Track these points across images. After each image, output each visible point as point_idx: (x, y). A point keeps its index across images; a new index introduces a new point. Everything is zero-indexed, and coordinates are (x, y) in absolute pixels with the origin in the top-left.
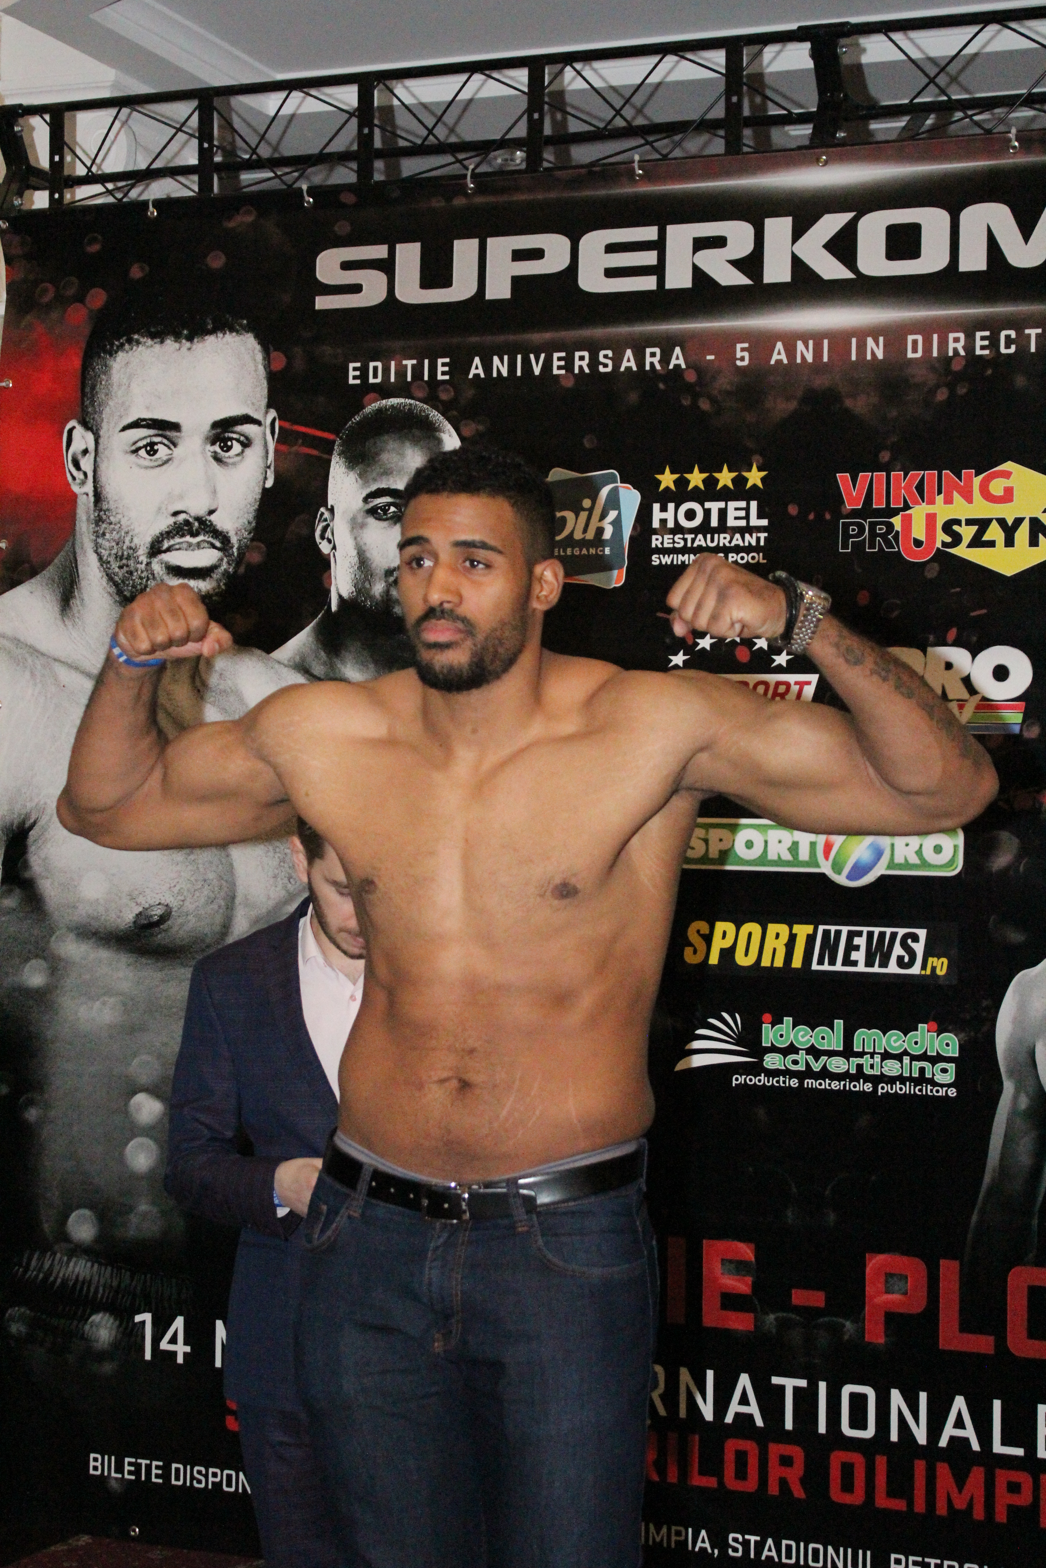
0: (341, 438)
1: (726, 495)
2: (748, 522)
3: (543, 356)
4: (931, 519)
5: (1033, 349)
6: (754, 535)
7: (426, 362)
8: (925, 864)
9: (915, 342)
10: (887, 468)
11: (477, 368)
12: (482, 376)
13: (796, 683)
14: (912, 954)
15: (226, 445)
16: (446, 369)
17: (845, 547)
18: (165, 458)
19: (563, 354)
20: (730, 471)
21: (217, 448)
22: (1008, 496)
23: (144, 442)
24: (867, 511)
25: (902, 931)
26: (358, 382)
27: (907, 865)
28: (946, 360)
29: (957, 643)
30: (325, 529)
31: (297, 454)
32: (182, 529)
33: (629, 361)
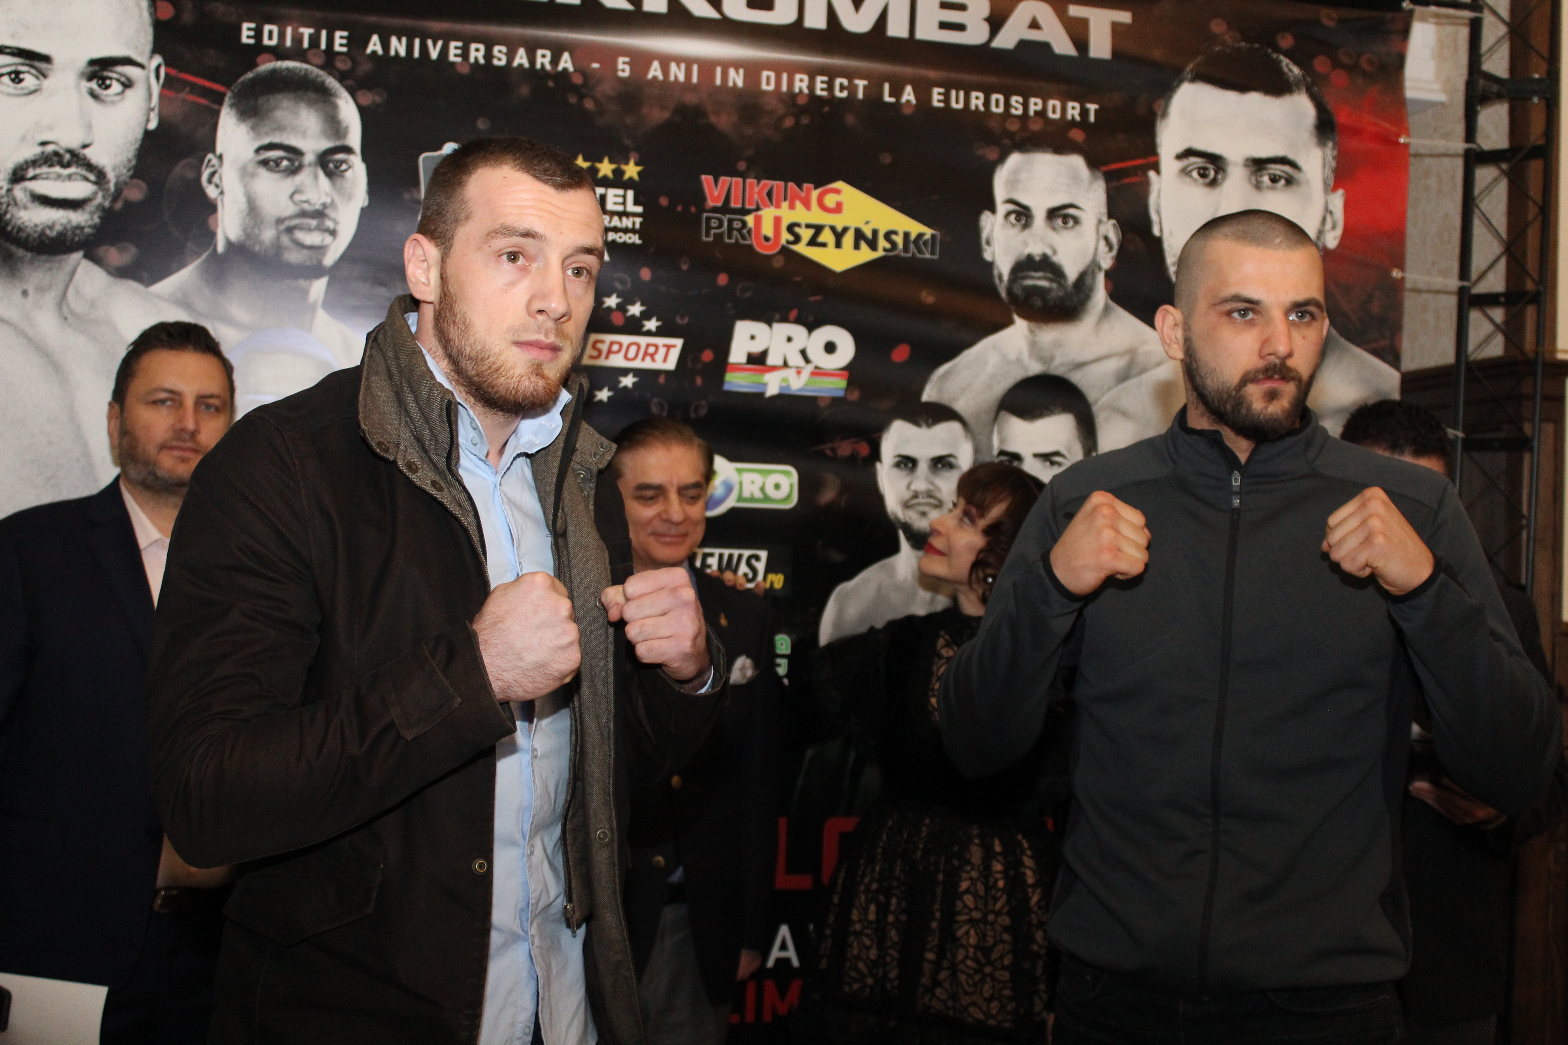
0: (232, 92)
1: (606, 183)
2: (625, 207)
3: (440, 43)
4: (777, 221)
5: (860, 95)
6: (631, 219)
7: (324, 33)
8: (767, 499)
9: (768, 78)
10: (743, 175)
11: (374, 45)
12: (380, 52)
13: (664, 346)
14: (755, 571)
15: (103, 83)
16: (344, 41)
17: (707, 235)
18: (33, 88)
19: (460, 44)
20: (611, 162)
21: (94, 85)
22: (838, 208)
23: (8, 69)
24: (725, 209)
25: (747, 553)
26: (252, 41)
27: (752, 499)
28: (792, 96)
29: (798, 321)
30: (213, 174)
31: (184, 100)
32: (51, 160)
33: (521, 58)
